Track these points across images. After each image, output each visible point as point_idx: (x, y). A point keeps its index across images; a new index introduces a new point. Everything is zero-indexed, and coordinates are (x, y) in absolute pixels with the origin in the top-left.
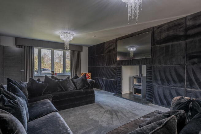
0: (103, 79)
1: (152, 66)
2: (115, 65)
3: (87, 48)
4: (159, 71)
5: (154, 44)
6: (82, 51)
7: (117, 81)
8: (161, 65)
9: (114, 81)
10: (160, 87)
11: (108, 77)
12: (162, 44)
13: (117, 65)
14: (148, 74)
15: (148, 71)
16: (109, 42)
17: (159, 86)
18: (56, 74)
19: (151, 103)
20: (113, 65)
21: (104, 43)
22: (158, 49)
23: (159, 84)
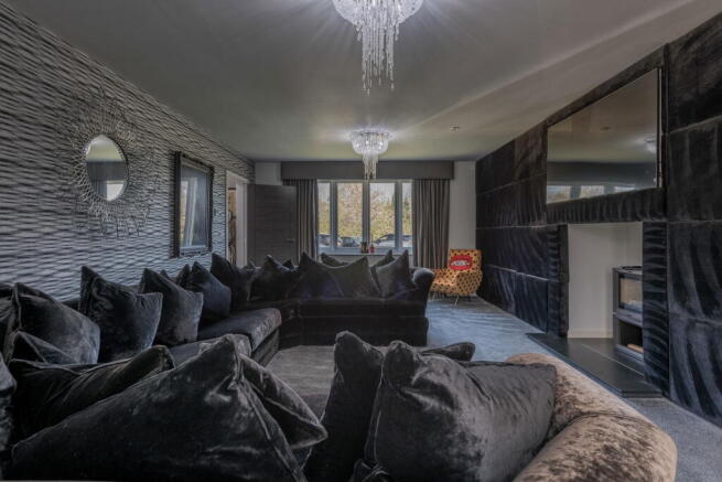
0: (509, 273)
1: (664, 225)
2: (542, 221)
3: (472, 167)
4: (693, 248)
5: (673, 125)
6: (453, 178)
7: (547, 282)
8: (700, 219)
9: (538, 282)
10: (698, 324)
11: (524, 266)
12: (706, 117)
13: (549, 222)
14: (651, 261)
15: (649, 245)
16: (526, 137)
17: (692, 318)
18: (372, 252)
19: (664, 395)
20: (537, 221)
21: (513, 143)
22: (687, 142)
23: (691, 311)
